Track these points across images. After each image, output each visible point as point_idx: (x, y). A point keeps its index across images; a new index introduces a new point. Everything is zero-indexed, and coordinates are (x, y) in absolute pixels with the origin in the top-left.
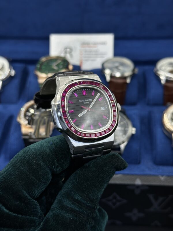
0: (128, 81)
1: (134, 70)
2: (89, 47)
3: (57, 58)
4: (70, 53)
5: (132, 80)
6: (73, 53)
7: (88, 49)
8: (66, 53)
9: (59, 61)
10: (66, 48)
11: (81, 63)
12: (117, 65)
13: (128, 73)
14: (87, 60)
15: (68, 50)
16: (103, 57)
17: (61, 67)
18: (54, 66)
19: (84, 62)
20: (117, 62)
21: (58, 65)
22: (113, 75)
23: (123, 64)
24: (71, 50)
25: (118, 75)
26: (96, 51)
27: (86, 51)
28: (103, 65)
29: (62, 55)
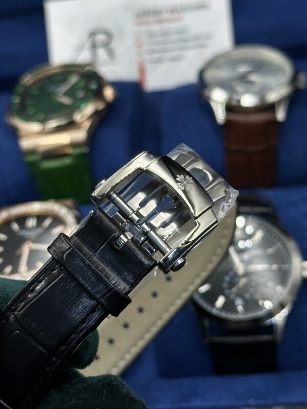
0: (281, 115)
1: (294, 80)
2: (160, 22)
3: (68, 70)
4: (107, 45)
5: (289, 113)
6: (114, 45)
7: (156, 27)
8: (94, 46)
9: (74, 79)
10: (93, 34)
11: (142, 71)
12: (243, 69)
13: (278, 91)
14: (159, 61)
15: (101, 38)
16: (202, 46)
17: (81, 94)
18: (61, 95)
19: (149, 67)
20: (243, 61)
21: (70, 93)
22: (234, 103)
23: (260, 66)
24: (109, 35)
25: (248, 101)
26: (181, 31)
27: (151, 35)
28: (201, 74)
29: (84, 57)
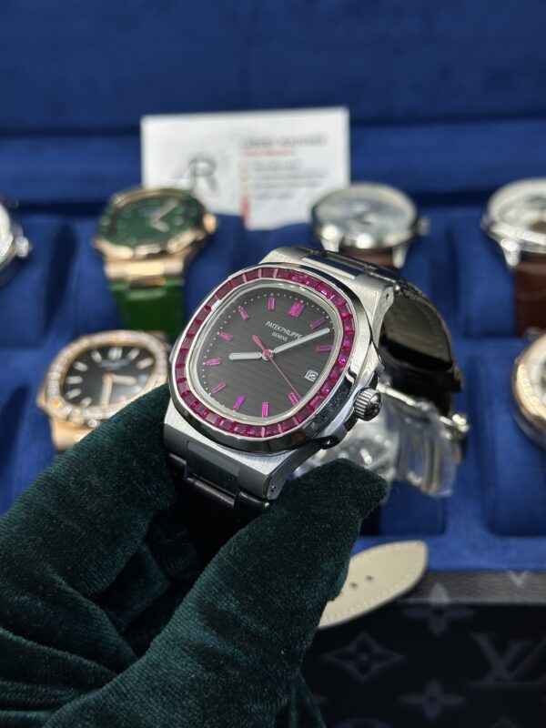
0: (399, 260)
1: (414, 225)
2: (269, 154)
3: (166, 195)
4: (209, 175)
5: (408, 258)
6: (217, 175)
7: (264, 159)
8: (194, 174)
9: (172, 205)
10: (194, 161)
11: (246, 205)
12: (359, 209)
13: (396, 234)
14: (264, 197)
15: (202, 165)
16: (314, 185)
17: (179, 222)
18: (157, 220)
19: (253, 202)
20: (360, 200)
21: (167, 219)
22: (348, 243)
23: (378, 207)
24: (212, 163)
25: (364, 242)
26: (293, 166)
27: (259, 168)
28: (314, 211)
29: (183, 183)
